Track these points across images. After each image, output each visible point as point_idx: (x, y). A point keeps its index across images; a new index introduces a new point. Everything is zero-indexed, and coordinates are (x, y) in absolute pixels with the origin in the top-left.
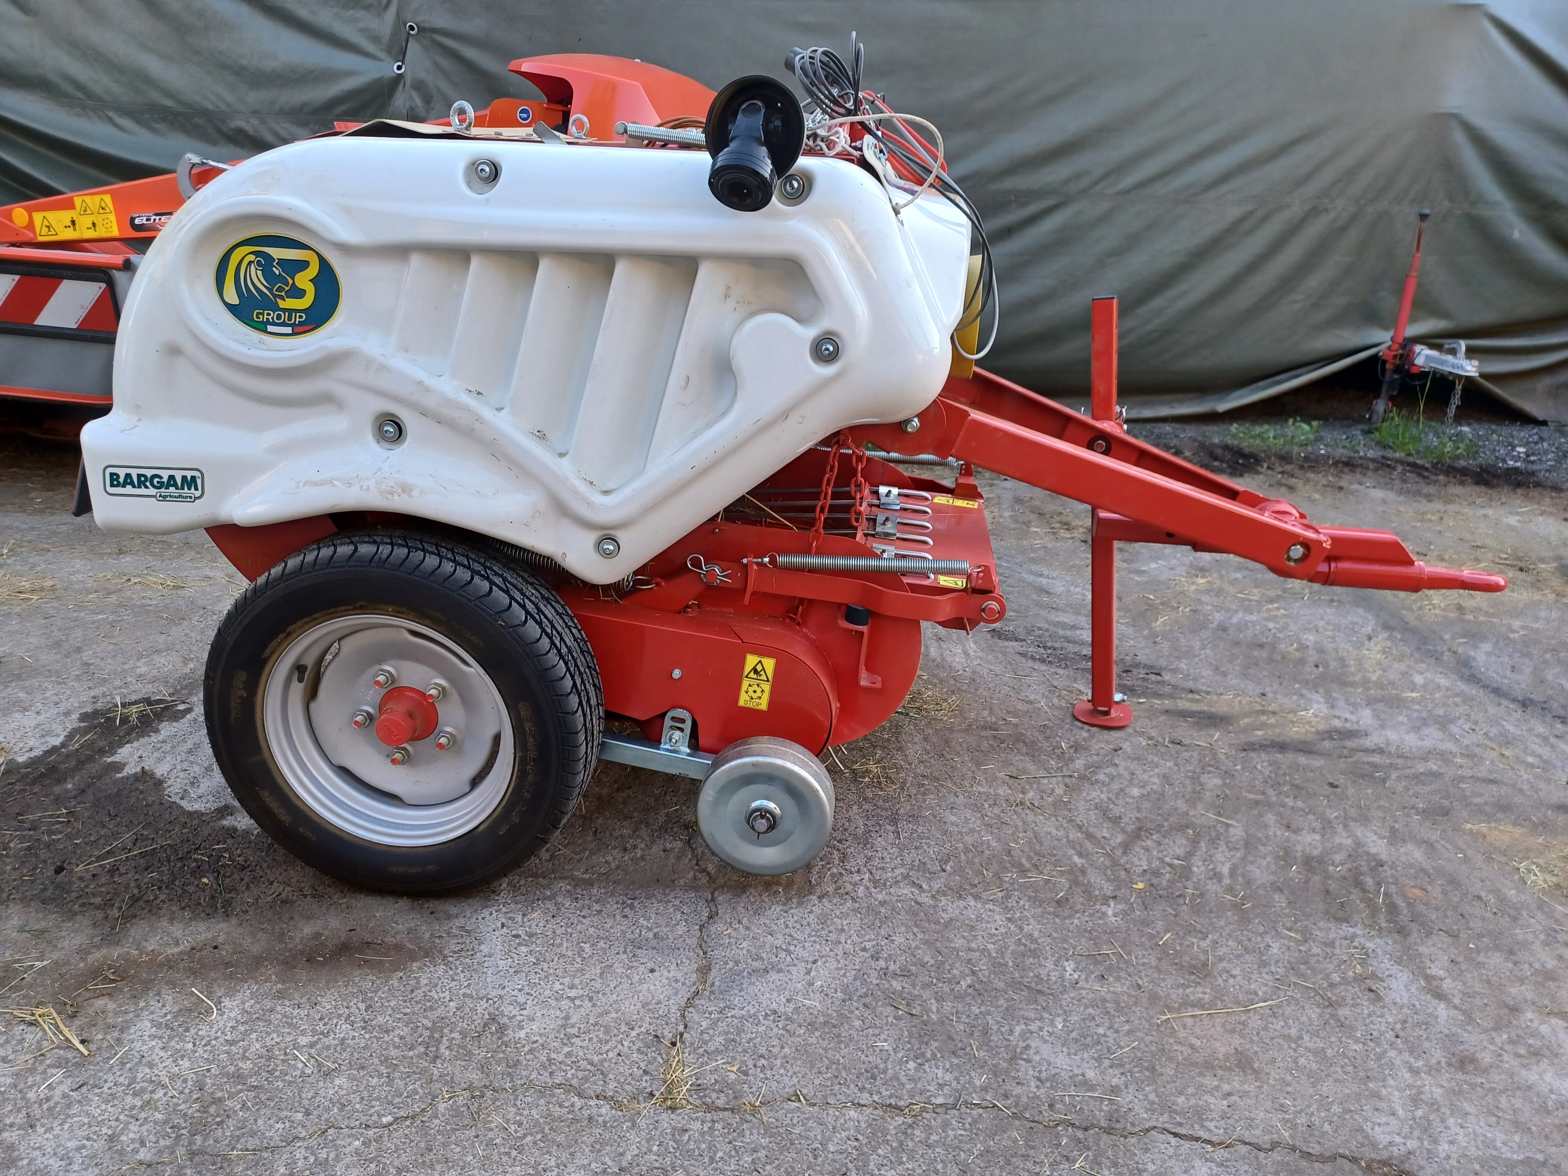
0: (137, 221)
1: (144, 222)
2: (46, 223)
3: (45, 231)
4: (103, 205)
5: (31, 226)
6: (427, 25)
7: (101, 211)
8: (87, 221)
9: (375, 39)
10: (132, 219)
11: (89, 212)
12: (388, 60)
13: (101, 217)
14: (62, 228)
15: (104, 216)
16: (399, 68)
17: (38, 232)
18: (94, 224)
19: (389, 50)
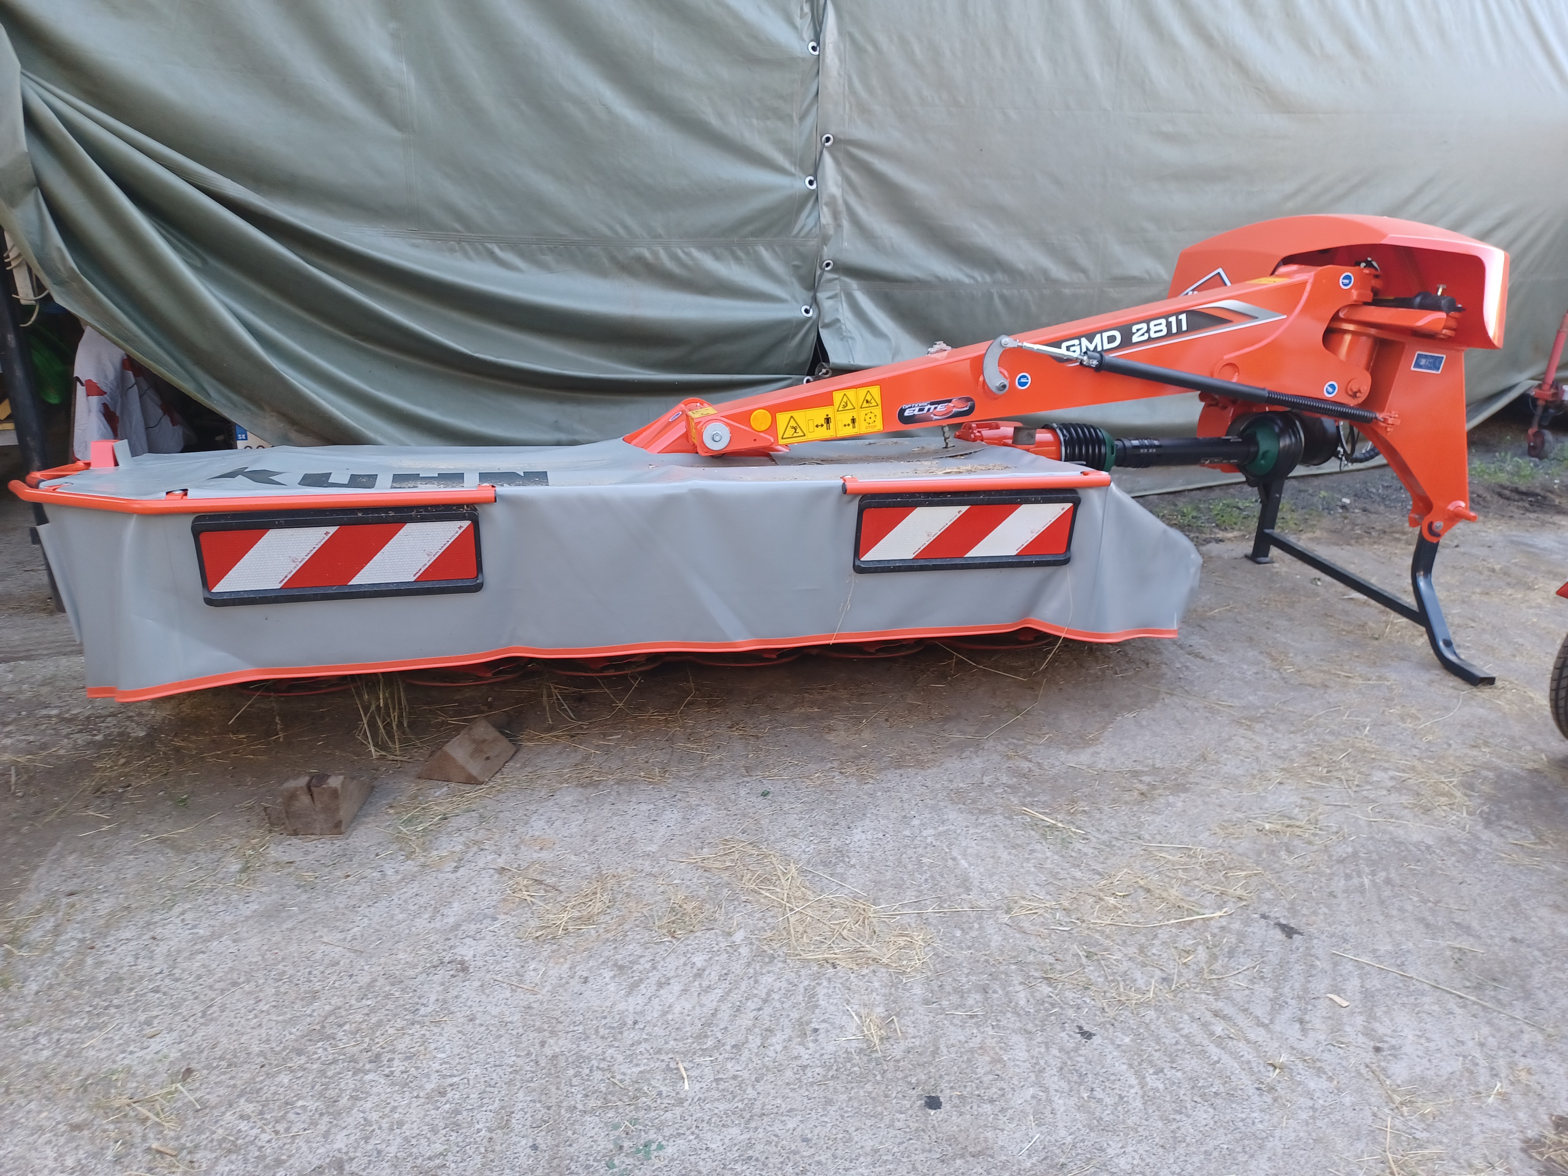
0: (906, 414)
1: (916, 412)
2: (792, 423)
3: (790, 432)
4: (869, 398)
5: (773, 428)
6: (842, 137)
7: (865, 405)
8: (846, 417)
9: (788, 152)
10: (902, 411)
11: (849, 406)
12: (801, 174)
13: (863, 412)
14: (812, 428)
15: (868, 410)
16: (811, 183)
17: (780, 435)
18: (853, 421)
19: (800, 163)
